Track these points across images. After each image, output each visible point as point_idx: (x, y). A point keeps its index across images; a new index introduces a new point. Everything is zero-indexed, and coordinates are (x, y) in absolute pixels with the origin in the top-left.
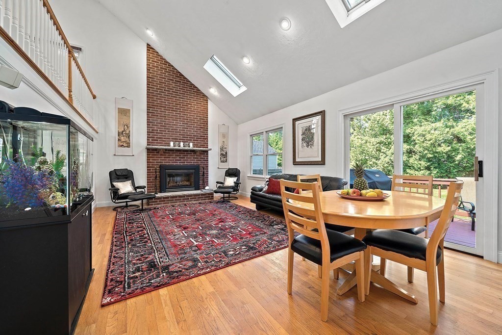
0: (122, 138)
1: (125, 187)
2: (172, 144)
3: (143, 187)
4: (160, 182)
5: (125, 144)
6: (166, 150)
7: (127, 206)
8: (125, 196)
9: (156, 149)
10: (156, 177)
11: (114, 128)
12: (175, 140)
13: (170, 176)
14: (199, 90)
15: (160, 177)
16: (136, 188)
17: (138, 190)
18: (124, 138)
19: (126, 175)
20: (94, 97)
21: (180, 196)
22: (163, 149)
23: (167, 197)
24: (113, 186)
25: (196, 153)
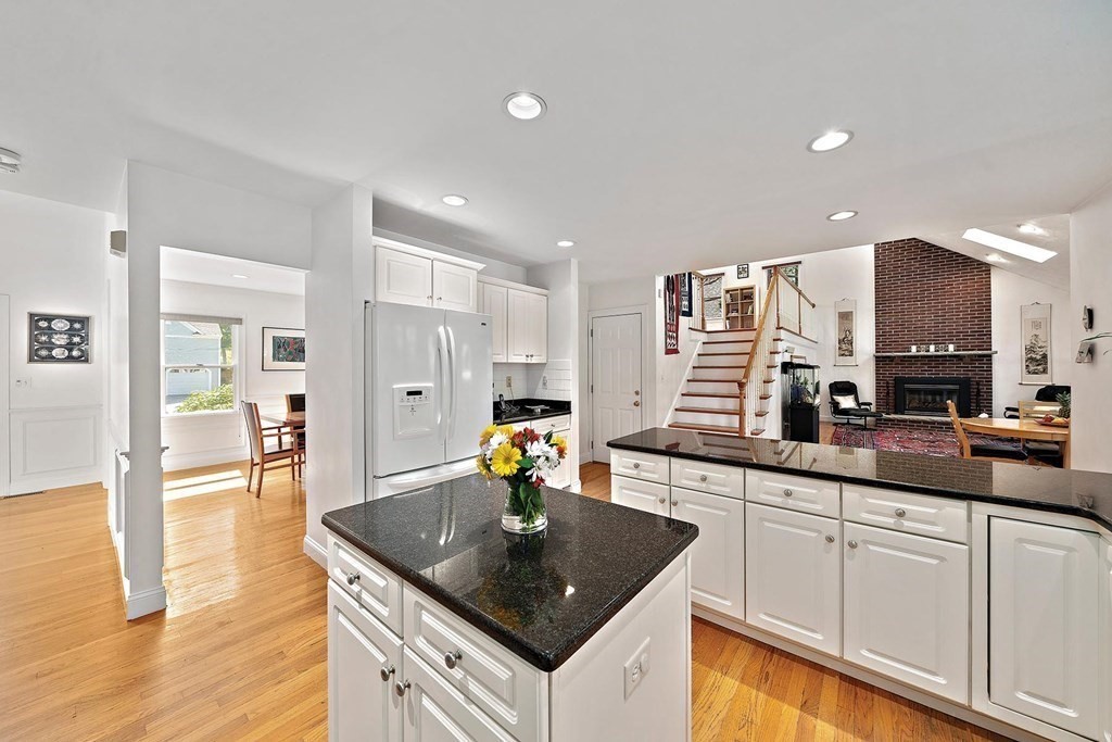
0: (844, 346)
1: (847, 402)
2: (914, 348)
3: (870, 404)
4: (895, 399)
5: (847, 353)
6: (904, 357)
7: (848, 423)
8: (846, 412)
9: (889, 357)
10: (888, 393)
11: (833, 335)
12: (919, 343)
13: (912, 391)
14: (969, 258)
15: (895, 393)
16: (859, 404)
17: (863, 407)
18: (846, 346)
19: (848, 388)
20: (814, 306)
21: (925, 422)
22: (899, 357)
23: (905, 421)
24: (832, 399)
25: (961, 360)
